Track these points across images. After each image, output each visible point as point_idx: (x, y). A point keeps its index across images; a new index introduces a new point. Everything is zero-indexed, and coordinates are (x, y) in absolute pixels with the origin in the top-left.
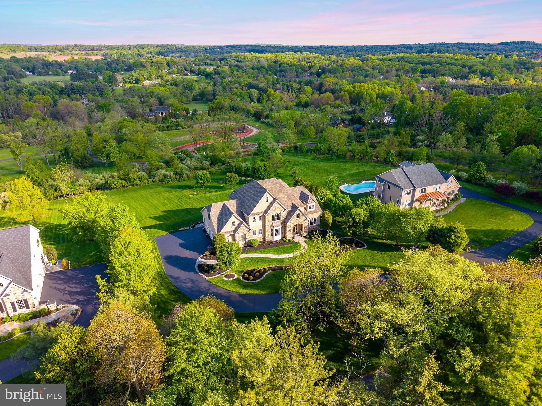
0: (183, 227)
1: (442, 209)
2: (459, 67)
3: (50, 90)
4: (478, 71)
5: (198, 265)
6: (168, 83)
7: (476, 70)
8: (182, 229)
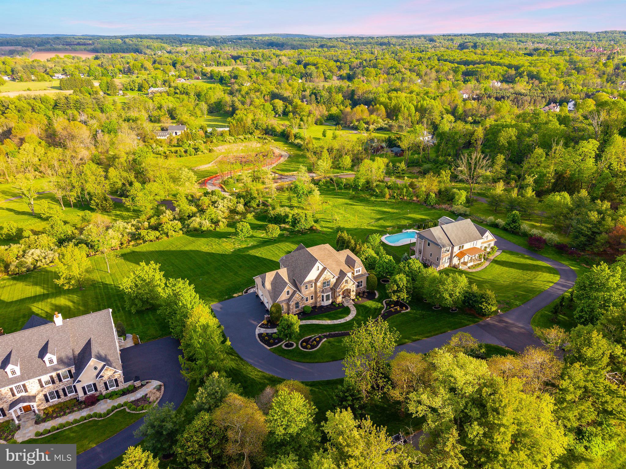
1: (479, 264)
2: (505, 68)
3: (41, 105)
5: (258, 334)
6: (178, 91)
7: (523, 72)
8: (235, 295)
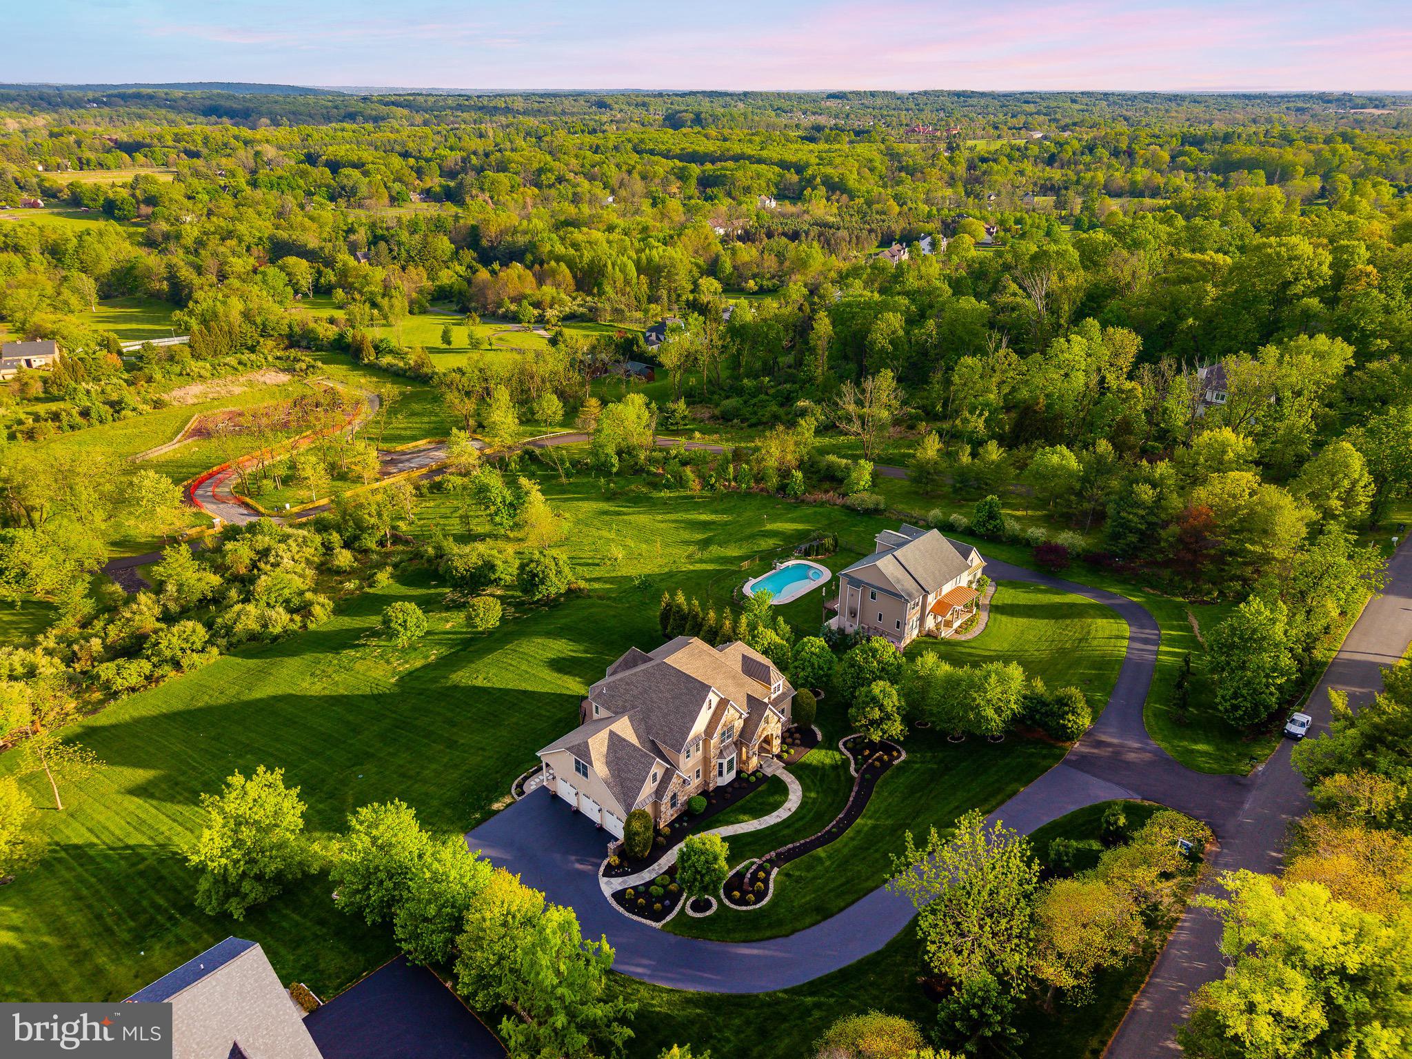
0: (497, 801)
1: (972, 620)
2: (777, 169)
4: (818, 180)
5: (614, 895)
7: (814, 177)
8: (496, 806)
